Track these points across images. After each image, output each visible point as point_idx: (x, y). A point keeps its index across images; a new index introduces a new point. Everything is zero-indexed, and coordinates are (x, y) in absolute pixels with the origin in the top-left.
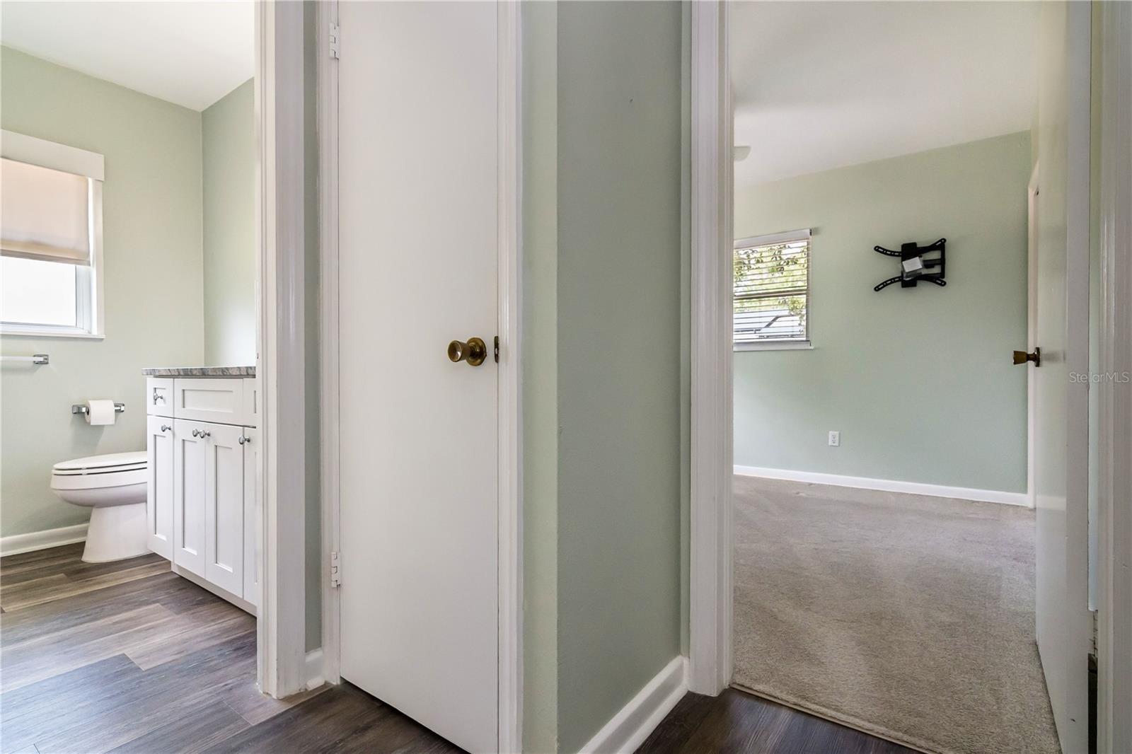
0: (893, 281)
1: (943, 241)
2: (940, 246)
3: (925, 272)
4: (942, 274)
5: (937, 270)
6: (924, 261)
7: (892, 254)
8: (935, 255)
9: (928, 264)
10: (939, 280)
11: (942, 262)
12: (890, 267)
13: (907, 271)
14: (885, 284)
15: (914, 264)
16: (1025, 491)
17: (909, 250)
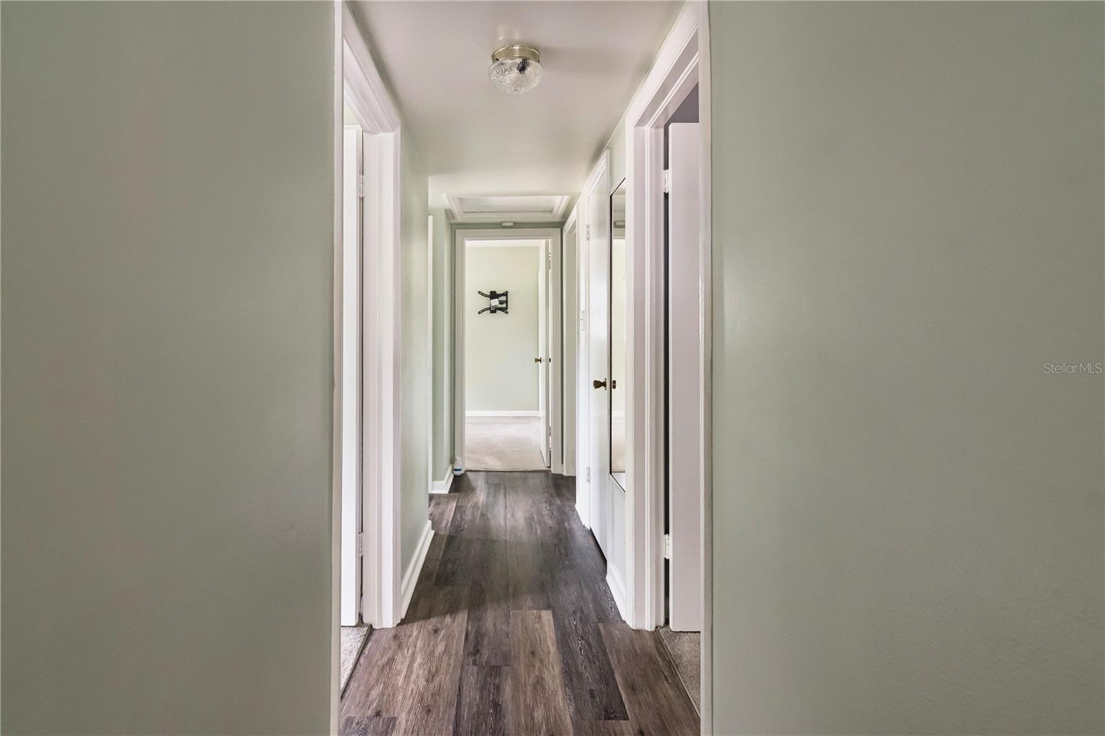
0: (486, 309)
1: (507, 292)
2: (506, 294)
3: (500, 306)
4: (507, 308)
5: (504, 305)
6: (500, 301)
7: (486, 296)
8: (503, 298)
9: (501, 303)
10: (504, 310)
11: (506, 302)
12: (485, 302)
13: (492, 305)
14: (483, 311)
15: (495, 302)
16: (538, 410)
17: (493, 295)
